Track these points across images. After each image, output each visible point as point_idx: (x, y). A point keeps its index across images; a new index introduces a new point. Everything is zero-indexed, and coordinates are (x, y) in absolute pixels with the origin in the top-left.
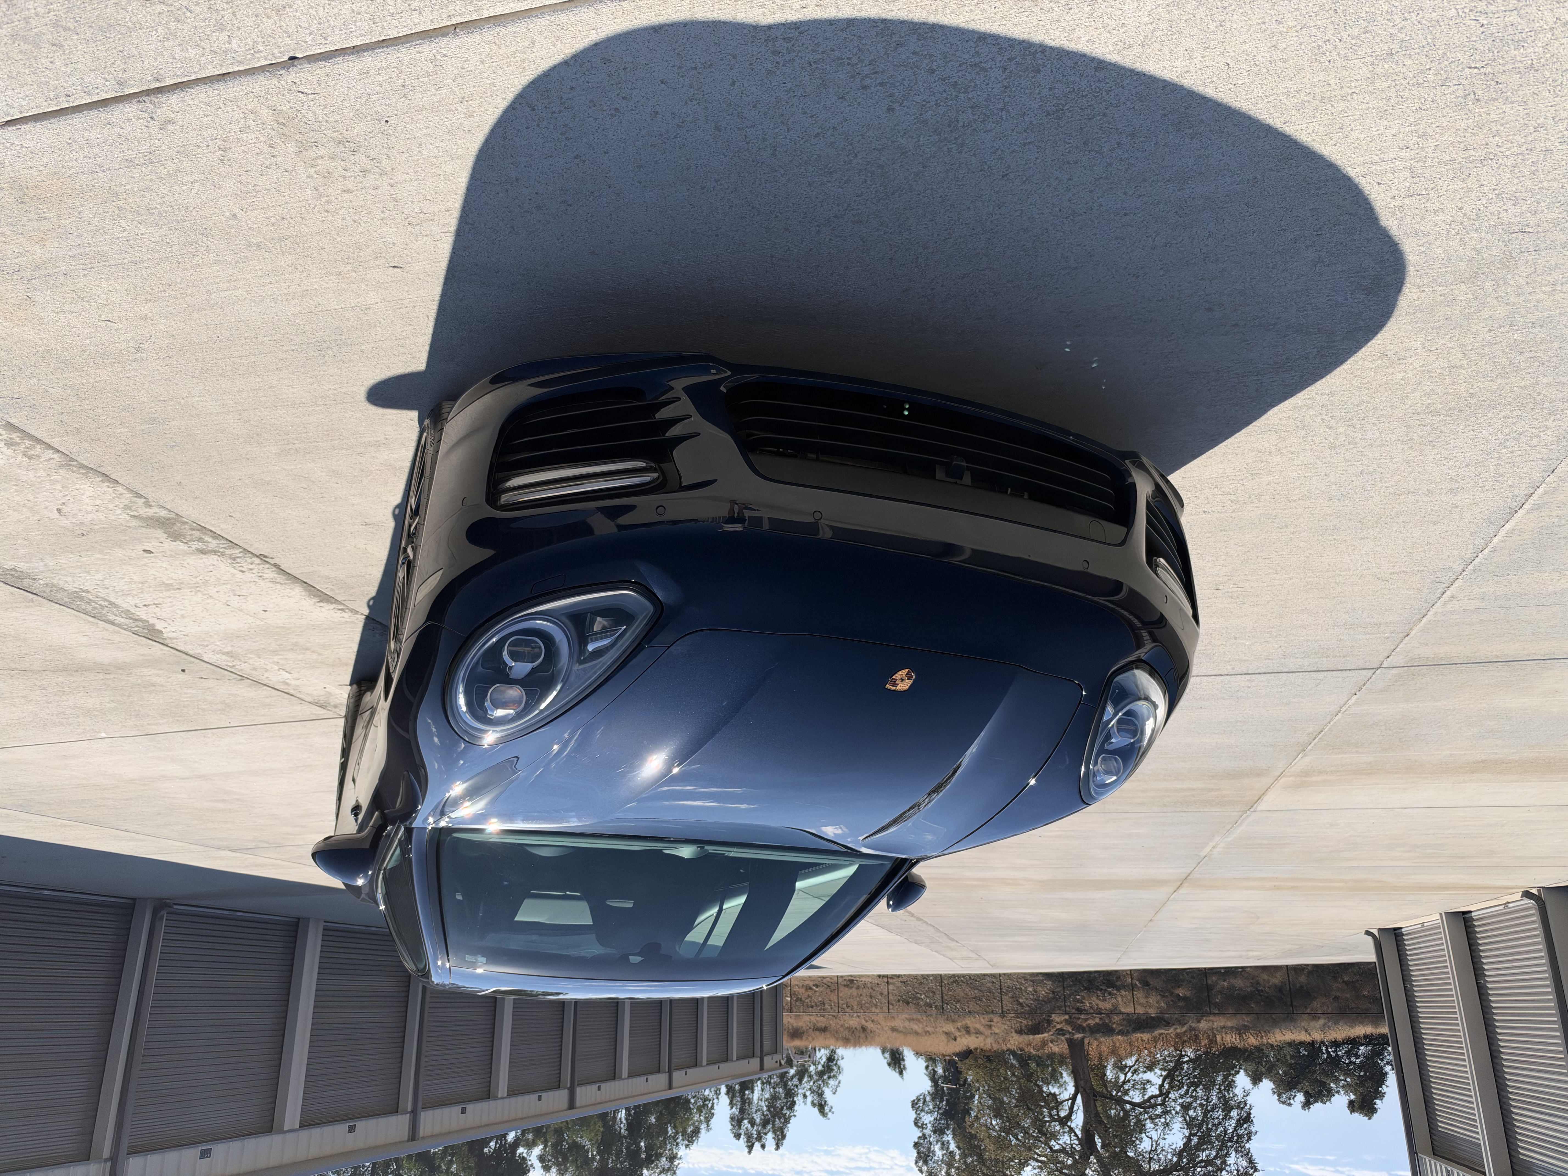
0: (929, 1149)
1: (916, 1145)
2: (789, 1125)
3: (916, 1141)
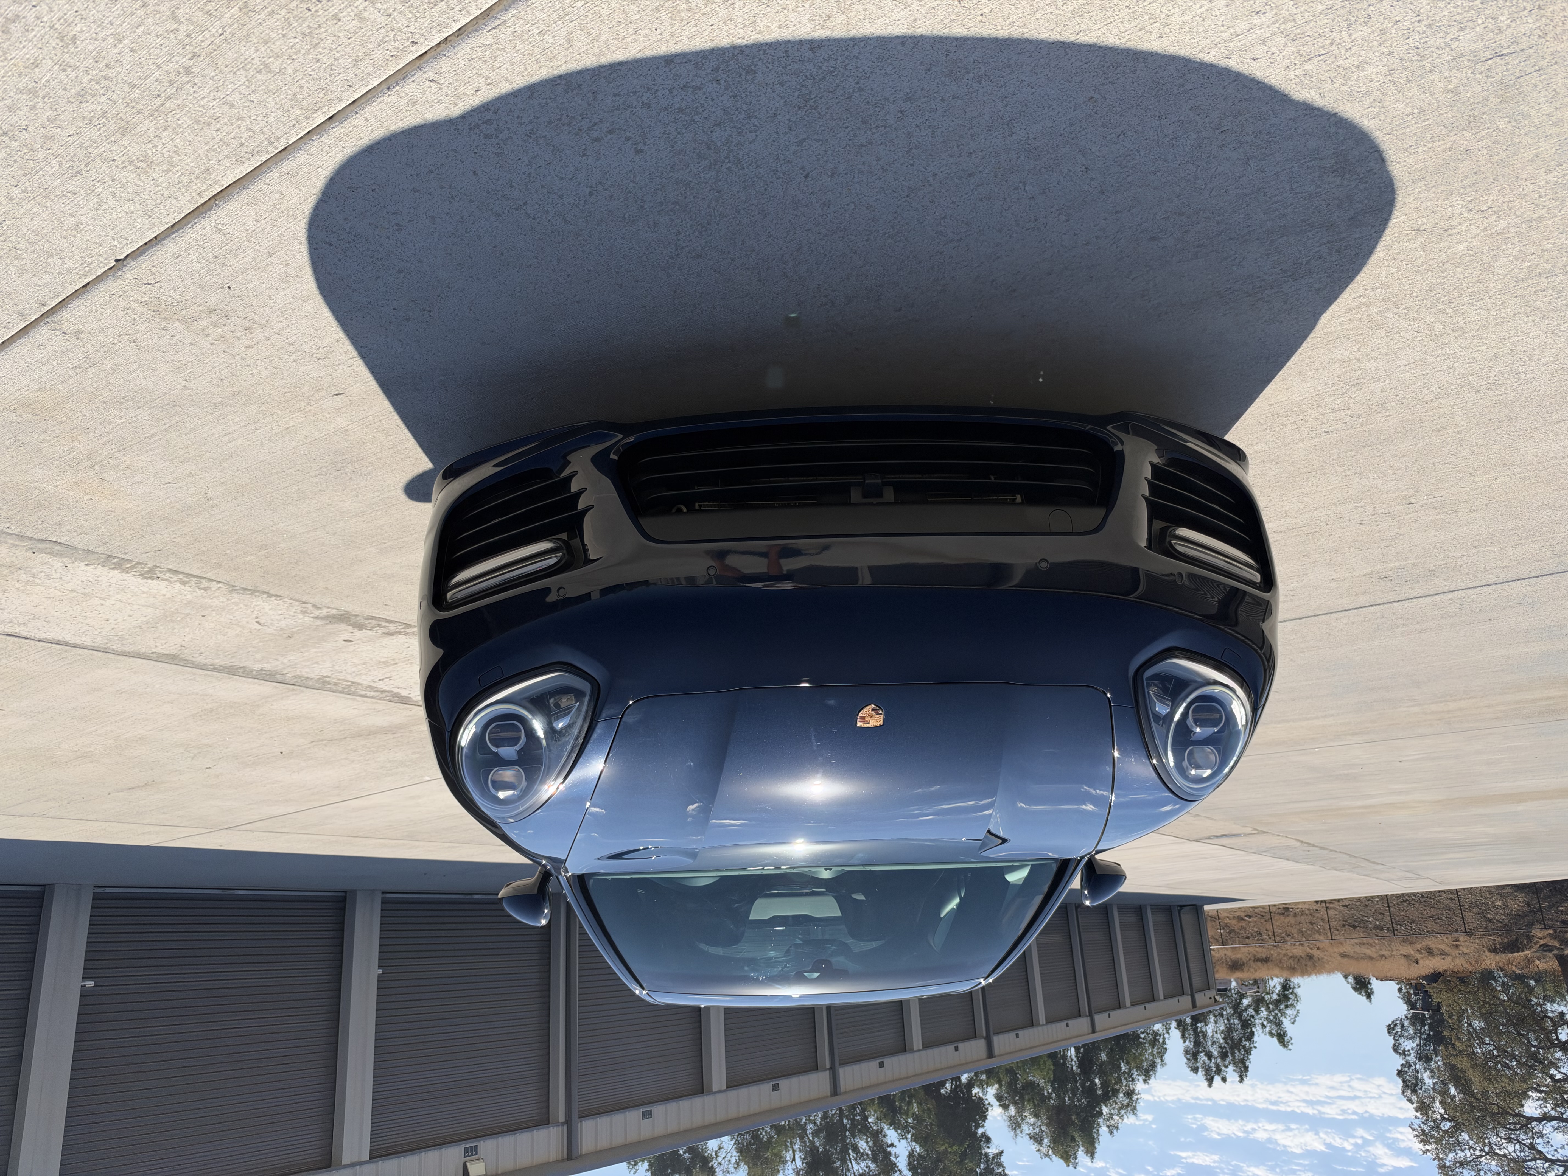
0: (1417, 1077)
1: (1400, 1073)
2: (1250, 1057)
3: (1400, 1068)
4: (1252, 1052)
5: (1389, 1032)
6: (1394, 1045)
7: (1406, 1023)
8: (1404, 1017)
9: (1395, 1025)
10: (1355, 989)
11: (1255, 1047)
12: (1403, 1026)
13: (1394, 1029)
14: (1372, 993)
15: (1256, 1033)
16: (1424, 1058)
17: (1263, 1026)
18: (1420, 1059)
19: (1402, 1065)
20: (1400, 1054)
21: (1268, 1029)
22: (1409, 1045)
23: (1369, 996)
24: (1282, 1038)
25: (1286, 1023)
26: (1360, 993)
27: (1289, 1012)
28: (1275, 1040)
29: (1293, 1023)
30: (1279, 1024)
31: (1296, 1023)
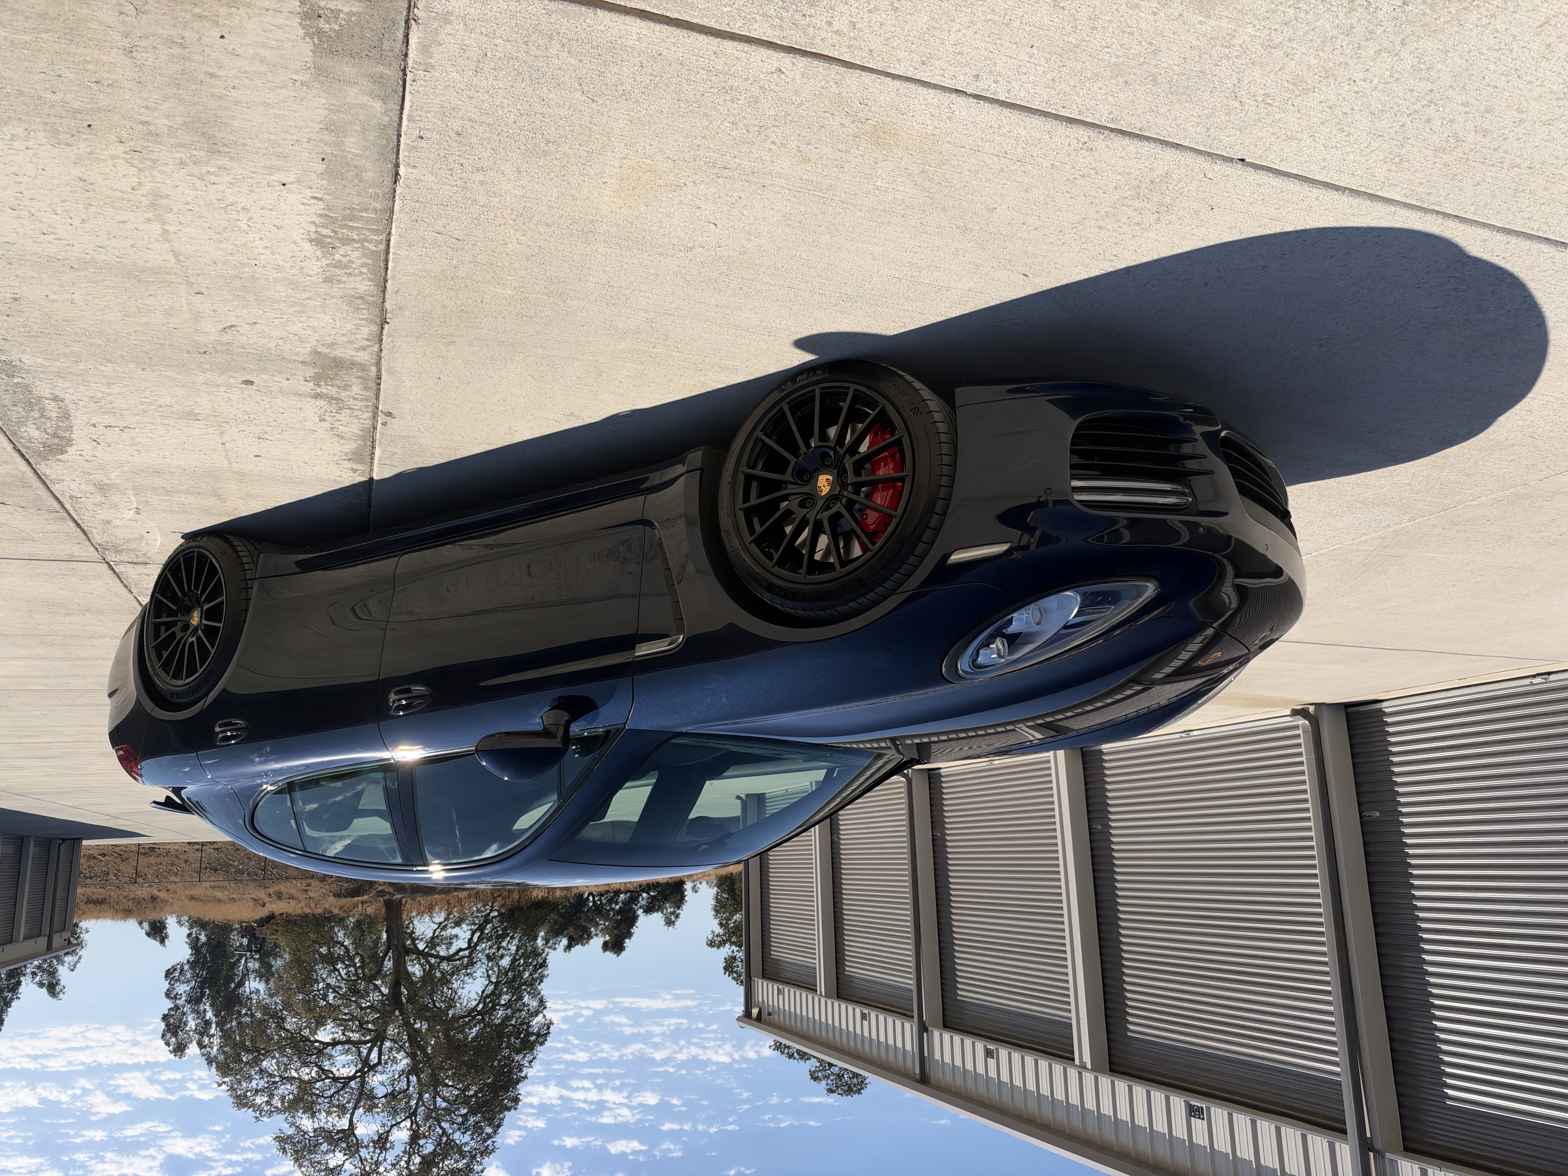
4: (12, 1004)
5: (166, 976)
6: (168, 990)
7: (186, 967)
8: (185, 962)
9: (175, 970)
10: (148, 934)
11: (19, 998)
12: (182, 970)
13: (172, 973)
14: (166, 936)
15: (23, 983)
16: (195, 1000)
17: (34, 974)
18: (189, 1002)
19: (170, 1009)
20: (172, 998)
21: (37, 979)
22: (182, 989)
23: (162, 941)
24: (53, 988)
25: (63, 972)
26: (155, 939)
27: (68, 959)
28: (44, 991)
29: (72, 970)
30: (52, 973)
31: (76, 970)
